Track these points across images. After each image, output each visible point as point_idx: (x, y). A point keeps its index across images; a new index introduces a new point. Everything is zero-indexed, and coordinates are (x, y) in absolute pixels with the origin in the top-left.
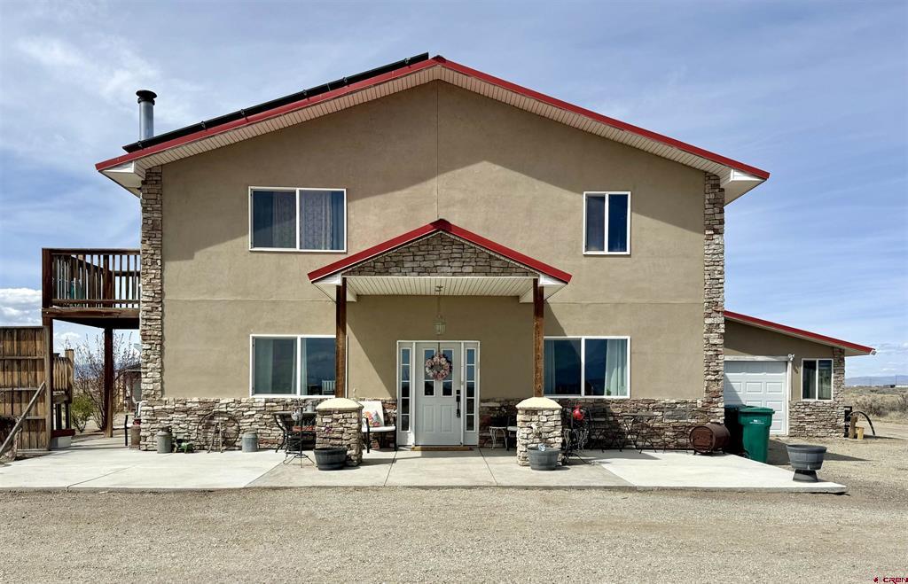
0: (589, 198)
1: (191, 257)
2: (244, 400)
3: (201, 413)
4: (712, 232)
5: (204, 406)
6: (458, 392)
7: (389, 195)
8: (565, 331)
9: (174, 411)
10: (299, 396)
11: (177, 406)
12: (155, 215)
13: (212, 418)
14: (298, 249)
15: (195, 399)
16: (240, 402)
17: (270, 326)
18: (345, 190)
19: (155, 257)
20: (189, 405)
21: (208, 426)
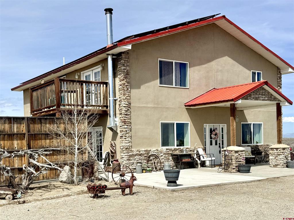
0: (253, 72)
1: (139, 88)
2: (159, 149)
3: (146, 155)
4: (279, 88)
5: (147, 152)
6: (219, 144)
7: (201, 66)
8: (248, 121)
9: (136, 155)
10: (176, 147)
11: (137, 152)
12: (128, 68)
13: (149, 157)
14: (174, 86)
15: (143, 150)
16: (158, 150)
17: (166, 118)
18: (188, 63)
19: (128, 87)
20: (141, 152)
21: (148, 161)
